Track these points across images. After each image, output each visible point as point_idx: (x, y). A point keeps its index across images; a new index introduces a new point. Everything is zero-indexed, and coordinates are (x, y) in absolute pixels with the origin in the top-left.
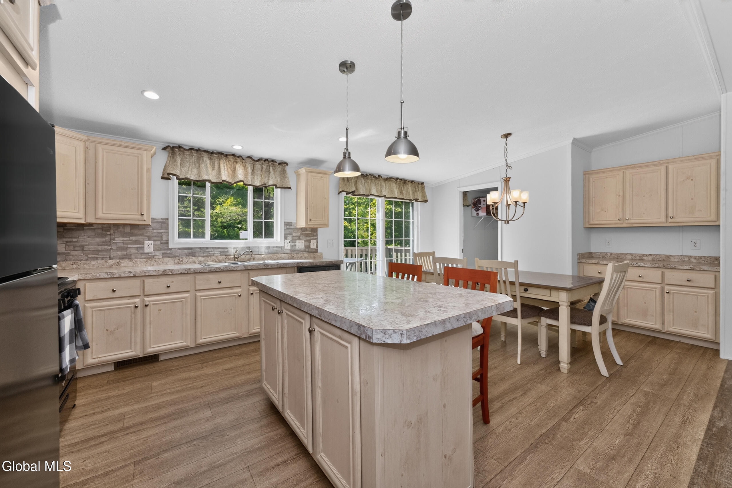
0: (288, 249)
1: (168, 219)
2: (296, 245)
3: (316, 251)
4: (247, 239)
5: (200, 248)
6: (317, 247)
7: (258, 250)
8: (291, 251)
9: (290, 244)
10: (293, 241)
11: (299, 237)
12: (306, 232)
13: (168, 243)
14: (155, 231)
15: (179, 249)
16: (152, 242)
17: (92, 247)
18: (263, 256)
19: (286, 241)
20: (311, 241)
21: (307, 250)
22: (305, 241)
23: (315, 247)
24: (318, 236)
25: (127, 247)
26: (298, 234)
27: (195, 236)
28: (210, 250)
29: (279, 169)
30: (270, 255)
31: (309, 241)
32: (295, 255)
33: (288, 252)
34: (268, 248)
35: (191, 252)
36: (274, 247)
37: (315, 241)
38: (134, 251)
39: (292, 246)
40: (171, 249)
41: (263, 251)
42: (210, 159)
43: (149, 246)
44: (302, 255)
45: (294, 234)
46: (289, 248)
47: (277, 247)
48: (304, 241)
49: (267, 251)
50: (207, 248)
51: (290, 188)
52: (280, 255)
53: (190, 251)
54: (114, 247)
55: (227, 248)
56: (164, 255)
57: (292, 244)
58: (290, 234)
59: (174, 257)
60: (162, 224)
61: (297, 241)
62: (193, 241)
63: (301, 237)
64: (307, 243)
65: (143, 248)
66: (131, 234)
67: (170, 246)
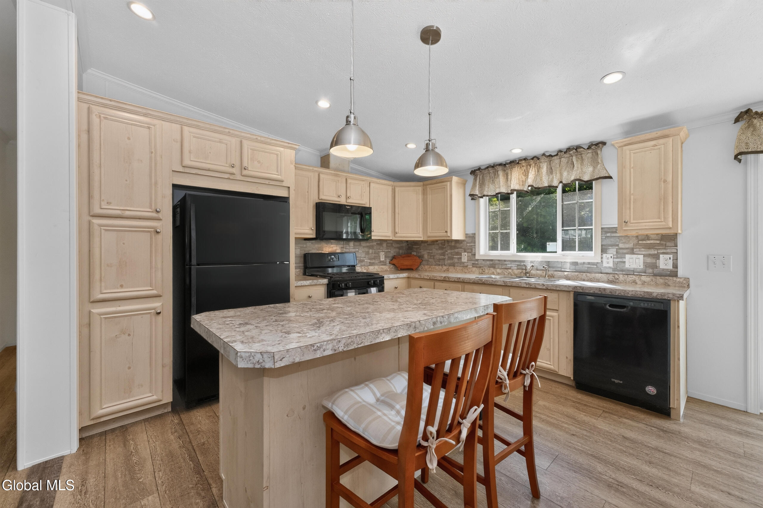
0: (610, 268)
1: (475, 234)
2: (625, 262)
3: (674, 274)
4: (556, 252)
5: (499, 260)
6: (675, 266)
7: (560, 266)
8: (613, 270)
9: (611, 260)
10: (620, 254)
11: (633, 249)
12: (648, 242)
13: (475, 255)
14: (468, 245)
15: (483, 260)
16: (466, 253)
17: (437, 257)
18: (566, 273)
19: (604, 255)
20: (661, 256)
21: (649, 271)
22: (645, 256)
23: (670, 267)
24: (678, 248)
25: (453, 258)
26: (631, 245)
27: (502, 249)
28: (507, 263)
29: (590, 155)
30: (577, 274)
31: (657, 257)
32: (621, 277)
33: (610, 271)
34: (576, 264)
35: (493, 264)
36: (584, 263)
37: (671, 256)
38: (456, 260)
39: (615, 263)
40: (477, 260)
41: (568, 267)
43: (465, 257)
44: (636, 278)
45: (621, 245)
46: (611, 265)
47: (589, 263)
48: (642, 256)
49: (573, 267)
50: (505, 261)
51: (610, 177)
52: (593, 275)
53: (491, 262)
54: (446, 257)
55: (524, 261)
56: (474, 265)
57: (615, 260)
58: (612, 245)
59: (480, 267)
60: (472, 238)
61: (627, 256)
62: (498, 254)
63: (635, 250)
64: (649, 260)
65: (461, 258)
66: (455, 247)
67: (477, 257)
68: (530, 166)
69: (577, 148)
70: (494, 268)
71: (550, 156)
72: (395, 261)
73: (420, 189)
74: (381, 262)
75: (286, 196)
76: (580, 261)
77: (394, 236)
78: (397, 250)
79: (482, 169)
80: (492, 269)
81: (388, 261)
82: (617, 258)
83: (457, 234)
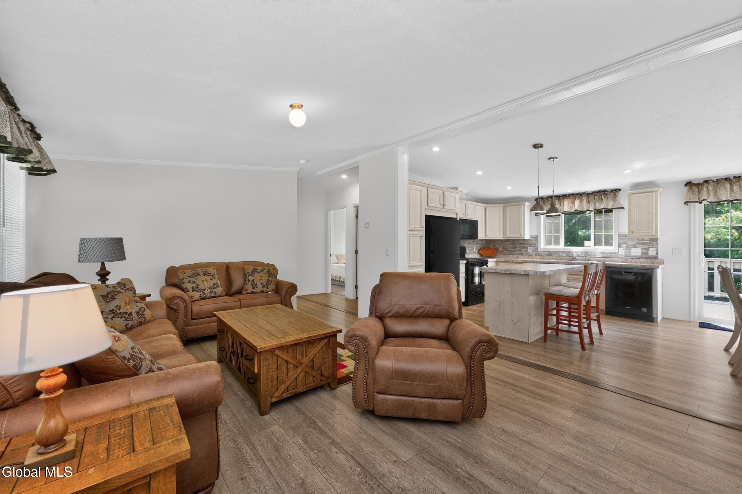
0: (623, 255)
1: (537, 236)
2: (631, 252)
3: (656, 258)
4: (590, 247)
5: (554, 251)
6: (657, 254)
7: (594, 254)
8: (625, 256)
9: (623, 251)
10: (628, 248)
11: (635, 245)
12: (643, 242)
13: (537, 248)
14: (533, 242)
15: (543, 251)
16: (531, 247)
17: (509, 249)
18: (597, 258)
19: (620, 249)
20: (650, 249)
21: (644, 256)
22: (642, 249)
23: (654, 254)
24: (659, 245)
25: (522, 250)
26: (634, 243)
27: (555, 244)
29: (612, 196)
30: (604, 258)
31: (648, 249)
32: (629, 260)
33: (623, 257)
34: (603, 253)
36: (608, 253)
37: (655, 249)
38: (524, 252)
39: (626, 253)
40: (539, 251)
41: (599, 255)
42: (559, 200)
43: (530, 250)
44: (638, 260)
45: (629, 243)
46: (623, 253)
47: (611, 253)
48: (640, 249)
49: (602, 255)
50: (558, 252)
51: (623, 208)
52: (613, 259)
53: (549, 253)
54: (516, 249)
55: (571, 252)
56: (536, 254)
57: (626, 251)
58: (624, 243)
59: (541, 256)
60: (536, 238)
61: (632, 249)
62: (552, 247)
63: (636, 246)
64: (644, 251)
65: (527, 250)
66: (523, 244)
67: (539, 250)
68: (576, 198)
69: (604, 191)
70: (551, 256)
71: (588, 194)
72: (480, 252)
73: (502, 208)
74: (474, 252)
75: (456, 217)
76: (605, 252)
77: (486, 237)
78: (481, 245)
79: (544, 198)
80: (549, 256)
81: (477, 252)
82: (627, 250)
83: (527, 237)
